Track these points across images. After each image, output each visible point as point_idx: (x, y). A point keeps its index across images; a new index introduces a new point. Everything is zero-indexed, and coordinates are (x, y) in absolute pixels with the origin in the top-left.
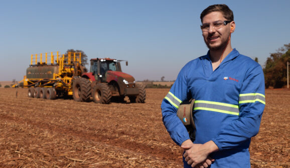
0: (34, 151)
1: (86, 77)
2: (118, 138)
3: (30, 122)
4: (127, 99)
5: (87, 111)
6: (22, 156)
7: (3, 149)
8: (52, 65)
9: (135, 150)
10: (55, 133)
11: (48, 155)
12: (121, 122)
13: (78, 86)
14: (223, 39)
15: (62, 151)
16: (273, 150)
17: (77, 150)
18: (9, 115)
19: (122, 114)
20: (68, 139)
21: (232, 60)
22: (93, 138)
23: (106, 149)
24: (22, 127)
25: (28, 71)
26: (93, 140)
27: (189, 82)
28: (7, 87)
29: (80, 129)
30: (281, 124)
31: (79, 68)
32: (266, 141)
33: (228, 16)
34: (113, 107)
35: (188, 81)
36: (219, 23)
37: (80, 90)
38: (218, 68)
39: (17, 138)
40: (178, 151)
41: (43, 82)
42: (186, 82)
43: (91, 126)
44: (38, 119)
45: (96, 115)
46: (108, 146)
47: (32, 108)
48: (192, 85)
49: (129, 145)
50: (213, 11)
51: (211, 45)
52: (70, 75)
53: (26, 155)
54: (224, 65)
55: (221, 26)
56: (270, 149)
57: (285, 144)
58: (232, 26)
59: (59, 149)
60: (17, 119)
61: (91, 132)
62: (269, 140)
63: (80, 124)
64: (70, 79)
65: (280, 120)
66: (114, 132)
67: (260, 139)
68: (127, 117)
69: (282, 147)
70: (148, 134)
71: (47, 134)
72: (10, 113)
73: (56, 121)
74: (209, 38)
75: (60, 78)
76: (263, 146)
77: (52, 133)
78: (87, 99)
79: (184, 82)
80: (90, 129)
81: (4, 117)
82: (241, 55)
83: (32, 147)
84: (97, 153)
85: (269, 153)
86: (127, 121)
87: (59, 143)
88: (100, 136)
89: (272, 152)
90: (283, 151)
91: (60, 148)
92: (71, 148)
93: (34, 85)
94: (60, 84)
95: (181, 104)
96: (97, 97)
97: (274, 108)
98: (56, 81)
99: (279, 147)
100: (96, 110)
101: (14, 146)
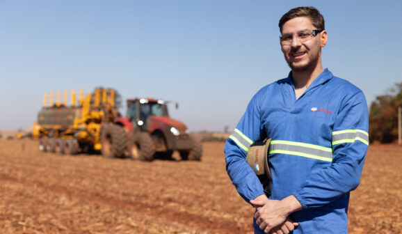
0: (45, 223)
1: (120, 124)
2: (162, 207)
3: (40, 184)
4: (176, 155)
5: (120, 171)
6: (29, 229)
7: (3, 219)
8: (73, 107)
9: (187, 223)
10: (75, 200)
11: (65, 228)
12: (167, 186)
13: (109, 136)
14: (312, 55)
15: (84, 224)
16: (379, 225)
17: (106, 222)
18: (12, 175)
19: (170, 175)
20: (94, 207)
21: (323, 84)
22: (128, 206)
23: (147, 221)
24: (29, 191)
25: (40, 115)
26: (129, 209)
27: (263, 115)
28: (10, 138)
29: (110, 194)
30: (390, 191)
31: (110, 112)
32: (370, 213)
33: (317, 23)
34: (157, 166)
35: (262, 113)
36: (305, 33)
37: (111, 142)
38: (304, 95)
39: (22, 205)
40: (246, 225)
41: (60, 131)
42: (259, 115)
43: (126, 192)
44: (53, 181)
45: (132, 176)
46: (148, 218)
47: (44, 166)
48: (268, 119)
49: (178, 216)
50: (298, 16)
51: (294, 64)
52: (98, 121)
53: (34, 228)
54: (312, 91)
55: (309, 37)
56: (375, 224)
57: (396, 217)
58: (323, 37)
59: (81, 222)
60: (23, 181)
61: (126, 198)
62: (374, 212)
63: (110, 188)
64: (97, 127)
65: (388, 185)
66: (158, 199)
67: (362, 211)
68: (176, 179)
69: (392, 222)
70: (205, 202)
71: (64, 201)
72: (14, 172)
73: (77, 183)
74: (292, 54)
75: (83, 126)
76: (366, 220)
77: (70, 199)
78: (121, 155)
79: (257, 116)
80: (124, 194)
81: (5, 177)
82: (336, 78)
83: (42, 218)
84: (133, 227)
85: (373, 229)
86: (177, 185)
87: (81, 212)
88: (138, 204)
89: (378, 228)
90: (393, 226)
91: (82, 219)
92: (97, 220)
93: (47, 135)
94: (83, 134)
95: (252, 146)
96: (135, 152)
97: (381, 170)
98: (78, 130)
99: (388, 221)
100: (133, 170)
101: (18, 217)
